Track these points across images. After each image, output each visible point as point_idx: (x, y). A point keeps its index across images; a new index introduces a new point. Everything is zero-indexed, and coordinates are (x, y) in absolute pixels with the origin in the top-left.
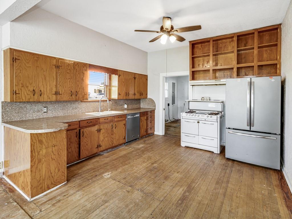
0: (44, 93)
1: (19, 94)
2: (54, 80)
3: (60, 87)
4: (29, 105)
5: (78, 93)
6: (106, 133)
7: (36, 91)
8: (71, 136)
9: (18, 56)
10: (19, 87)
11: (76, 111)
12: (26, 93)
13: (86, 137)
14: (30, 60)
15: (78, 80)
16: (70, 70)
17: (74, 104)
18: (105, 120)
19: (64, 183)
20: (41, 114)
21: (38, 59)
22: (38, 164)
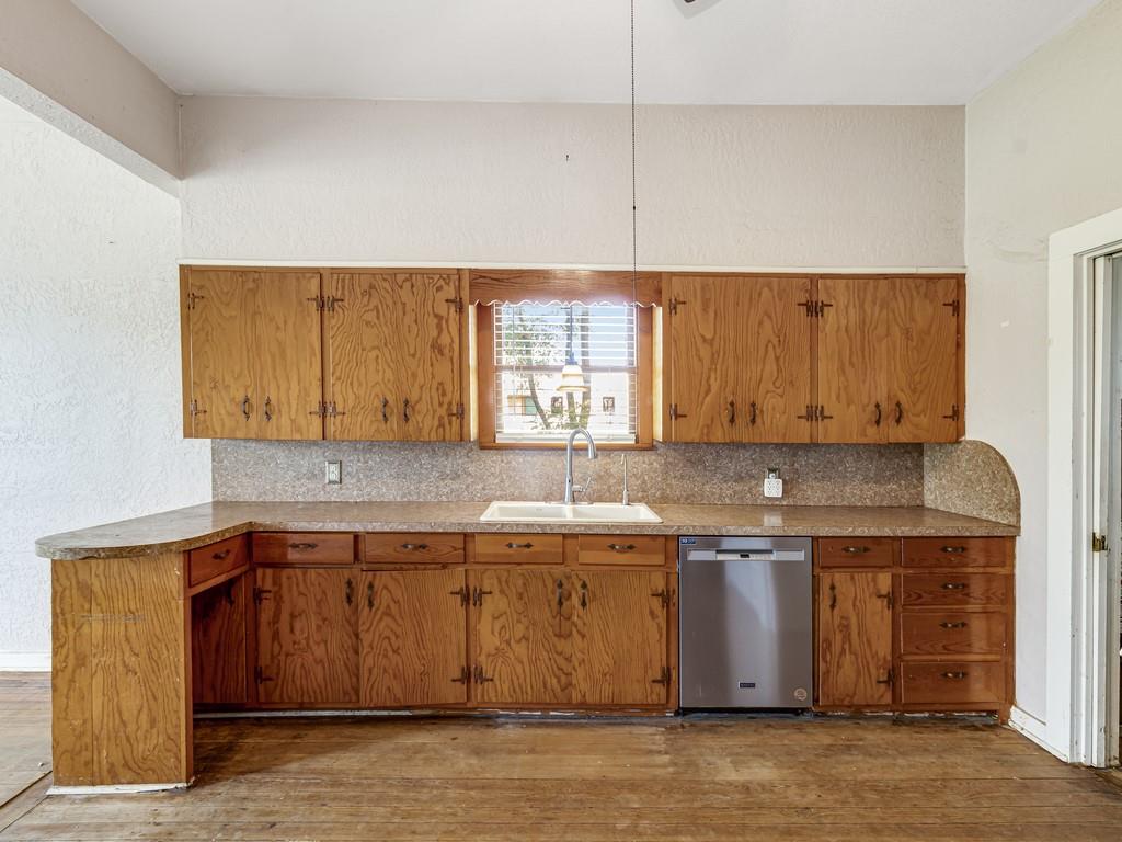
0: (280, 411)
1: (205, 412)
2: (314, 359)
3: (339, 383)
4: (284, 451)
5: (417, 408)
6: (519, 621)
7: (253, 401)
8: (324, 592)
9: (201, 287)
10: (204, 392)
11: (455, 485)
12: (223, 412)
13: (388, 613)
14: (233, 295)
15: (412, 352)
16: (378, 312)
17: (447, 455)
18: (509, 551)
19: (172, 786)
20: (320, 486)
21: (258, 287)
22: (78, 671)
